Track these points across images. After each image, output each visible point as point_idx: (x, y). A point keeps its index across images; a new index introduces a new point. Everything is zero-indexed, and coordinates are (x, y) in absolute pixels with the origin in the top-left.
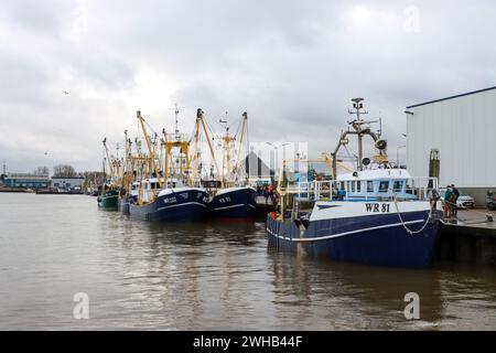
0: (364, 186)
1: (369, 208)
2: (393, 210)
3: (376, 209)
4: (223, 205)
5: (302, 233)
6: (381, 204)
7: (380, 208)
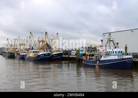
0: (114, 53)
1: (119, 57)
2: (124, 57)
3: (120, 57)
4: (54, 57)
5: (98, 63)
6: (121, 56)
7: (121, 57)
